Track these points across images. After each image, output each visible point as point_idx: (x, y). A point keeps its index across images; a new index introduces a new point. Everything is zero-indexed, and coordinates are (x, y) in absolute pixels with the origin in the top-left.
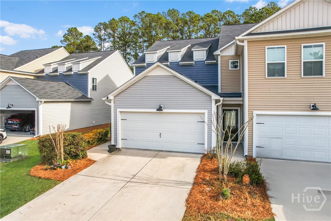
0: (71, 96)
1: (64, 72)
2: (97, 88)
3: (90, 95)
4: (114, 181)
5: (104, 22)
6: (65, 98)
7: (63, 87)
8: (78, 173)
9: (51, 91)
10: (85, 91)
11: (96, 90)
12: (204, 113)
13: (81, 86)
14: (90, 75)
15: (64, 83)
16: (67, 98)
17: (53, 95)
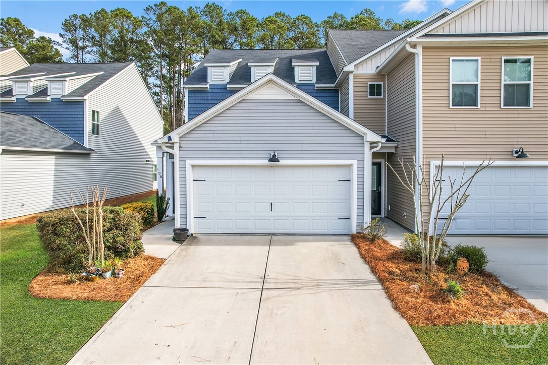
0: (55, 144)
1: (29, 97)
2: (100, 129)
3: (88, 144)
4: (235, 291)
5: (83, 15)
6: (42, 145)
7: (32, 125)
8: (146, 284)
9: (10, 131)
10: (77, 135)
11: (98, 134)
12: (351, 166)
13: (68, 126)
14: (87, 104)
15: (31, 118)
16: (47, 147)
17: (18, 139)
